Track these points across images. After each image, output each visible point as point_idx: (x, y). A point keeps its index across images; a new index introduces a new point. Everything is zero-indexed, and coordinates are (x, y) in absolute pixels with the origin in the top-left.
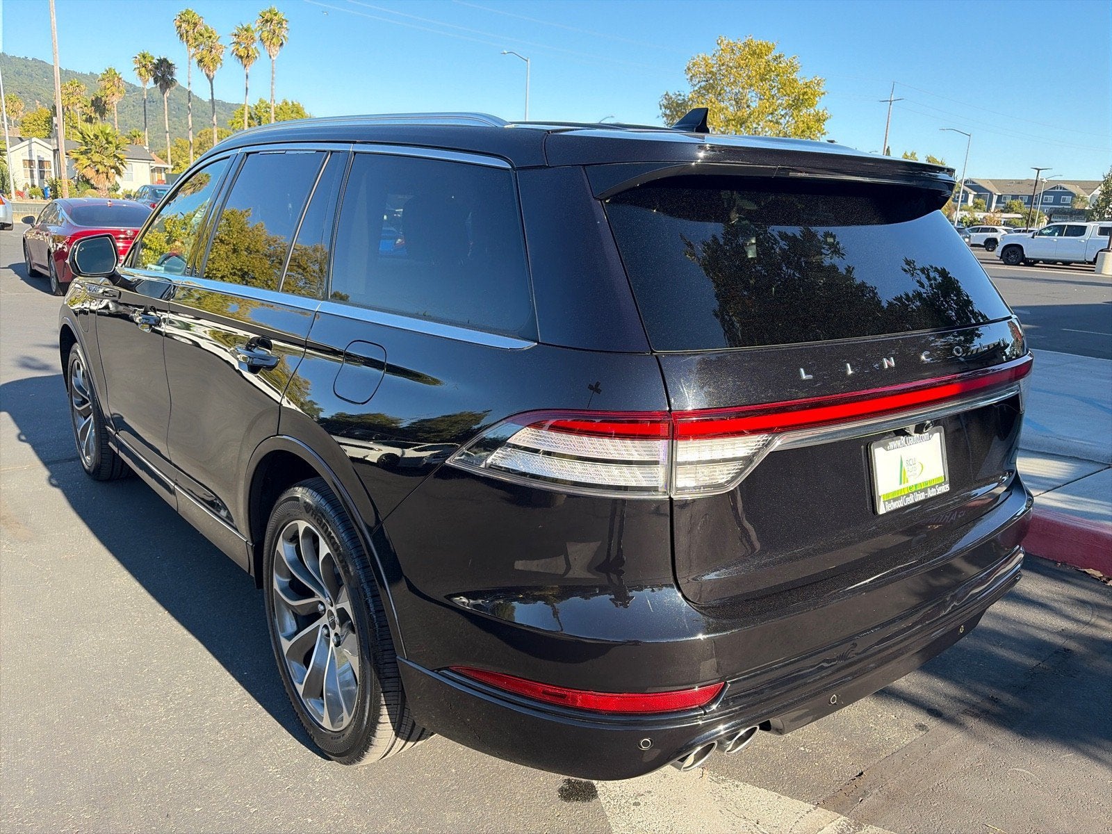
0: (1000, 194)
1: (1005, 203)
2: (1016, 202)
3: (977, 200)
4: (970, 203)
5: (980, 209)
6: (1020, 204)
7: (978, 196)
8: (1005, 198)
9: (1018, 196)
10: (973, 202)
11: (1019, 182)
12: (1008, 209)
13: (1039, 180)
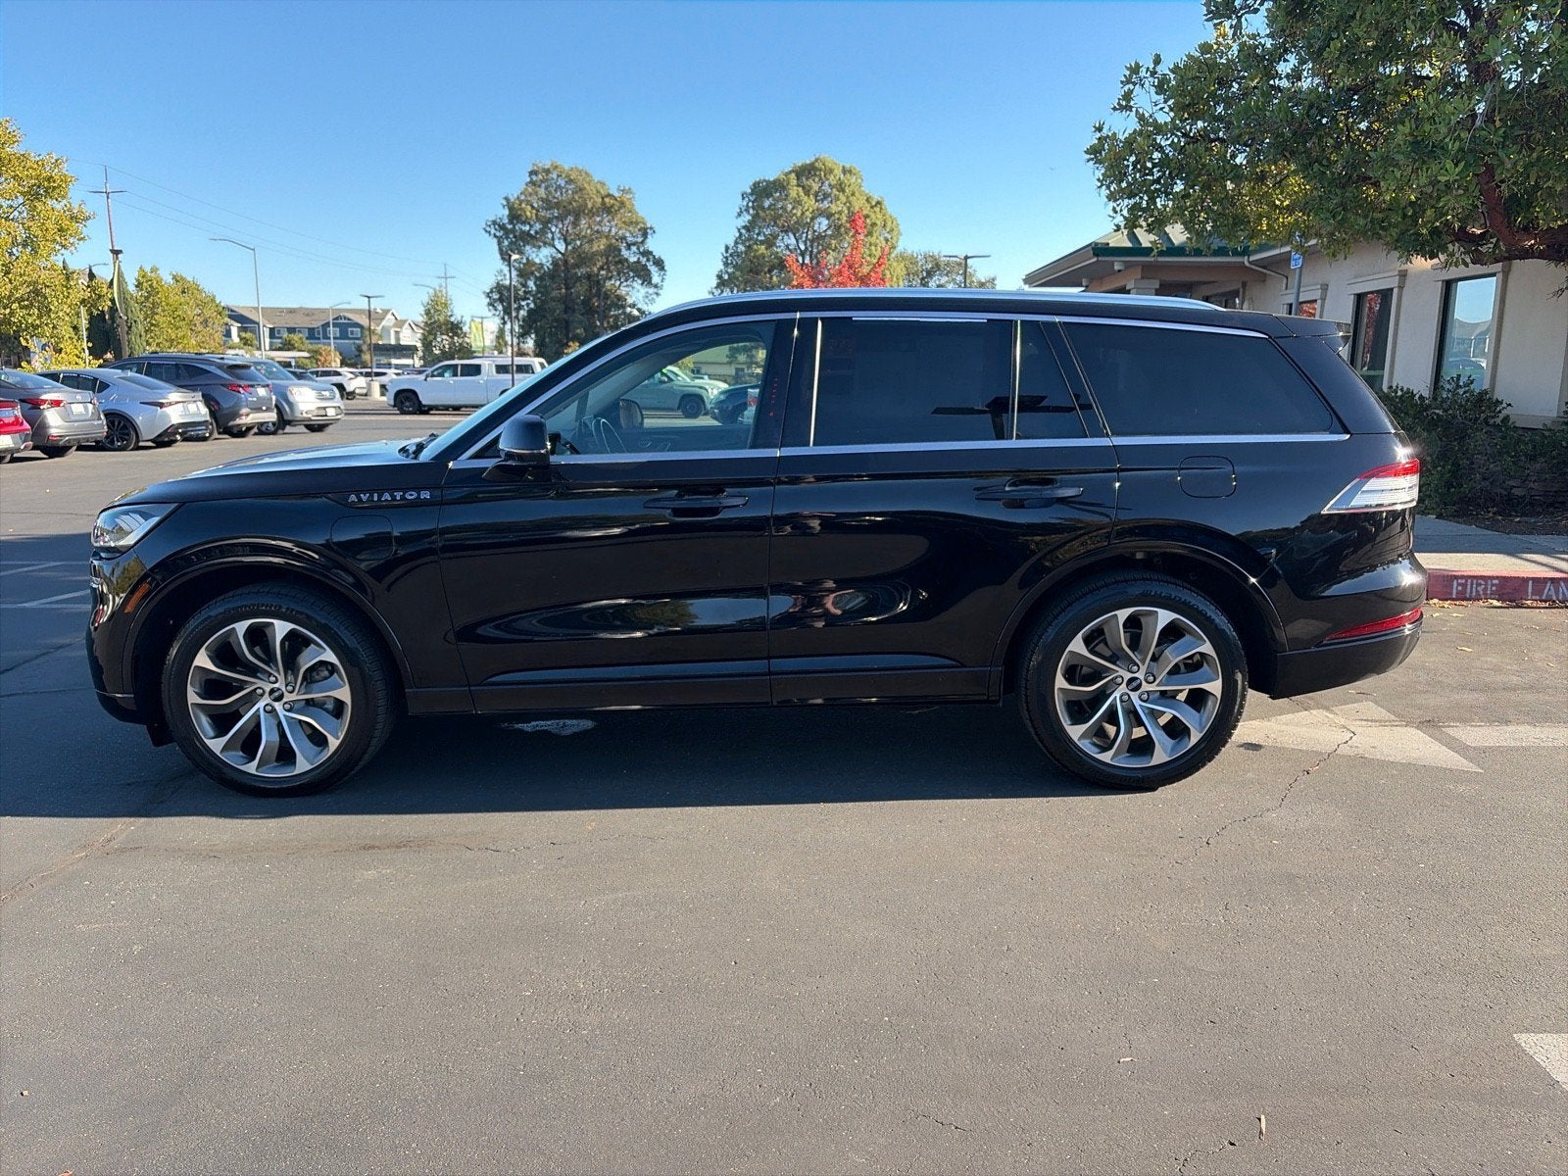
0: (271, 326)
1: (281, 338)
2: (295, 337)
3: (243, 335)
4: (235, 338)
5: (251, 346)
6: (301, 339)
7: (242, 329)
8: (279, 332)
9: (295, 328)
10: (239, 336)
11: (292, 311)
12: (288, 346)
13: (372, 309)
